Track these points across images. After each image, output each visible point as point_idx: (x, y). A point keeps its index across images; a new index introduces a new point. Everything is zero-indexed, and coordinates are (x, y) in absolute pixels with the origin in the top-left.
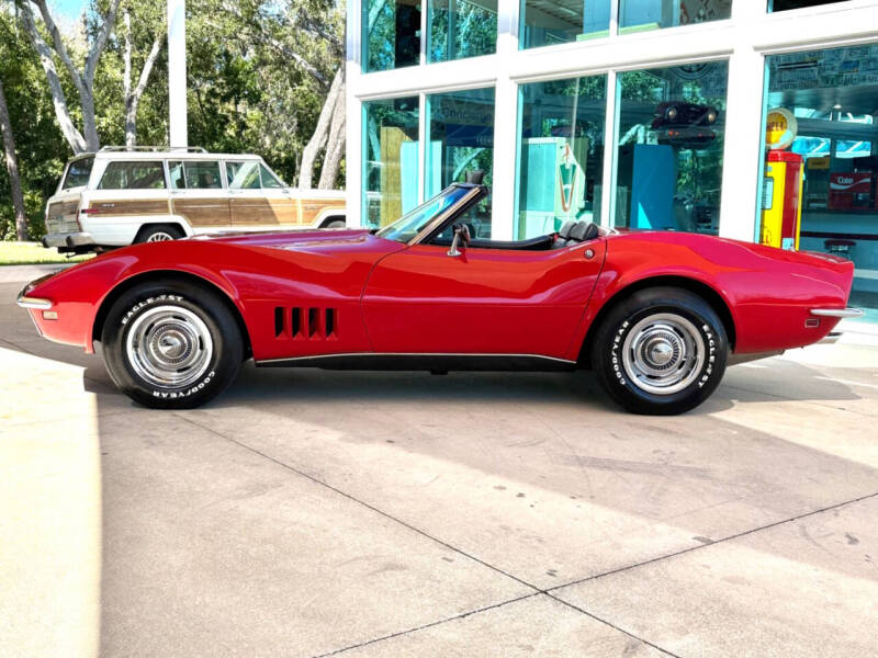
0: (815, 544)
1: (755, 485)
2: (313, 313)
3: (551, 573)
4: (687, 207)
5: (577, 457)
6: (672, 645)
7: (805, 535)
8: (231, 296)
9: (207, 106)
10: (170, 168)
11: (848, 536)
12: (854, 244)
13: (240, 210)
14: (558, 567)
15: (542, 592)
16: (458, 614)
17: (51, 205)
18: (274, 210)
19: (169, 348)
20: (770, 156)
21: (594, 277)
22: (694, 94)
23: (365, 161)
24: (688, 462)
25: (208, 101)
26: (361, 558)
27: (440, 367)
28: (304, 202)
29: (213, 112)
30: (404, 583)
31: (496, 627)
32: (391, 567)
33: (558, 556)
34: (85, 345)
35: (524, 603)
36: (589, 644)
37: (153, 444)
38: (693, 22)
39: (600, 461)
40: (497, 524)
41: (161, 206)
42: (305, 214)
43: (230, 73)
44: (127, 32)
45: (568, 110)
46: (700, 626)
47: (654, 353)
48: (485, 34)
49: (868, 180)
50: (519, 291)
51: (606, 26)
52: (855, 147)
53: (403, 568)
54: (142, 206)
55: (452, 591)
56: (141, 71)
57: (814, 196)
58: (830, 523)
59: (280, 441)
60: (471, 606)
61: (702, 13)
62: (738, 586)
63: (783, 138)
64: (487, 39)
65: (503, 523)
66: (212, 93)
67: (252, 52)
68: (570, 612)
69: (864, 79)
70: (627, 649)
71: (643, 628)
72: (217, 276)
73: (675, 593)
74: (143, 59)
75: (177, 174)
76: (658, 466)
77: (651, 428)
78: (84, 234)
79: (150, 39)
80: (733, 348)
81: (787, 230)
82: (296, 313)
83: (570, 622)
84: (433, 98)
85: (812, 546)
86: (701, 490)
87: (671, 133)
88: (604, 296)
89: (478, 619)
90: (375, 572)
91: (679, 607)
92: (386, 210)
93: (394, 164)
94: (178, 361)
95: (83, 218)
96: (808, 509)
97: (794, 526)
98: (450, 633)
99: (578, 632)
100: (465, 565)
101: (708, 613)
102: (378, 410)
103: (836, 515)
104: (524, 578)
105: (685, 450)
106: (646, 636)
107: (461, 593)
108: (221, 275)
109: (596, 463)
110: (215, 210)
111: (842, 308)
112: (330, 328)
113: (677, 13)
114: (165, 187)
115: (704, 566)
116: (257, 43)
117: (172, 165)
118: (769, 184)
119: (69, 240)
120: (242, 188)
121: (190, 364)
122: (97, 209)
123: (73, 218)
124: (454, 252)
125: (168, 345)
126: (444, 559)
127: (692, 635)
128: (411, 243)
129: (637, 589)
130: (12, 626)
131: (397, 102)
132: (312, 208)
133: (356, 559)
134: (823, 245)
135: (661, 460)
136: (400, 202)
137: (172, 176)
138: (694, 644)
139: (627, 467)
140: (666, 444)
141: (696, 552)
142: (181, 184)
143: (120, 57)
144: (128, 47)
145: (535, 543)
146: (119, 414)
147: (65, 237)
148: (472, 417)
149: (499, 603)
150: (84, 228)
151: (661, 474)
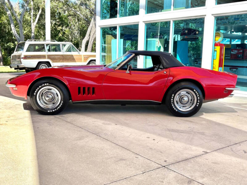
0: (235, 153)
1: (217, 137)
2: (89, 89)
3: (165, 161)
4: (192, 58)
5: (168, 129)
6: (200, 181)
7: (232, 151)
8: (66, 84)
9: (54, 28)
10: (46, 46)
11: (244, 151)
12: (238, 69)
13: (66, 58)
14: (167, 160)
15: (164, 166)
16: (142, 173)
17: (12, 56)
18: (75, 58)
19: (49, 98)
20: (216, 45)
21: (166, 79)
22: (192, 26)
23: (101, 44)
24: (198, 130)
25: (54, 26)
26: (113, 157)
27: (123, 104)
28: (84, 56)
29: (56, 29)
30: (126, 164)
31: (153, 176)
32: (122, 160)
33: (166, 157)
34: (25, 97)
35: (159, 170)
36: (178, 181)
37: (51, 125)
38: (194, 7)
39: (174, 130)
40: (148, 148)
41: (44, 57)
42: (84, 59)
43: (60, 18)
44: (32, 7)
45: (157, 30)
46: (207, 176)
47: (183, 100)
48: (133, 8)
49: (242, 51)
50: (146, 83)
51: (170, 8)
52: (235, 41)
53: (124, 160)
54: (39, 57)
55: (139, 166)
56: (36, 18)
57: (227, 55)
58: (238, 147)
59: (86, 124)
60: (145, 171)
61: (196, 4)
62: (216, 165)
63: (219, 39)
64: (133, 10)
65: (150, 147)
66: (55, 24)
67: (66, 12)
68: (172, 172)
69: (241, 23)
70: (189, 182)
71: (192, 176)
72: (62, 78)
73: (200, 167)
74: (36, 14)
75: (48, 48)
76: (190, 131)
77: (187, 121)
78: (22, 65)
79: (39, 9)
80: (204, 98)
81: (220, 65)
82: (84, 88)
83: (172, 175)
84: (121, 27)
85: (234, 154)
86: (203, 138)
87: (186, 37)
88: (169, 84)
89: (147, 174)
90: (117, 161)
91: (201, 170)
92: (107, 58)
93: (109, 45)
94: (51, 101)
95: (22, 60)
96: (232, 144)
97: (229, 148)
98: (140, 178)
99: (175, 178)
100: (142, 159)
101: (209, 172)
102: (111, 115)
103: (240, 145)
104: (158, 162)
105: (197, 127)
106: (193, 178)
107: (142, 167)
108: (63, 78)
109: (173, 131)
110: (59, 58)
111: (234, 88)
112: (93, 93)
113: (190, 5)
114: (45, 51)
115: (206, 159)
116: (68, 10)
117: (47, 45)
118: (215, 52)
119: (18, 66)
120: (66, 51)
121: (55, 102)
122: (26, 57)
123: (19, 60)
124: (128, 72)
125: (48, 97)
126: (136, 157)
127: (205, 178)
128: (116, 69)
129: (189, 165)
130: (21, 176)
131: (110, 28)
132: (86, 57)
133: (112, 157)
134: (229, 69)
135: (191, 130)
136: (111, 56)
137: (47, 48)
138: (206, 181)
139: (182, 132)
140: (192, 125)
141: (204, 155)
142: (49, 50)
143: (30, 14)
144: (32, 11)
145: (160, 153)
146: (40, 116)
147: (17, 65)
148: (137, 118)
149: (152, 169)
150: (22, 62)
151: (191, 134)
